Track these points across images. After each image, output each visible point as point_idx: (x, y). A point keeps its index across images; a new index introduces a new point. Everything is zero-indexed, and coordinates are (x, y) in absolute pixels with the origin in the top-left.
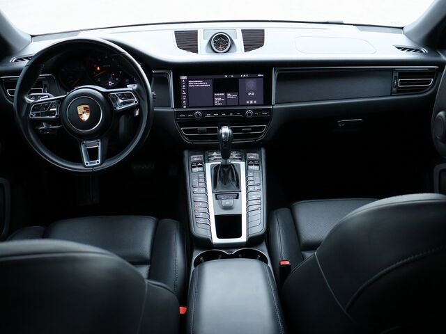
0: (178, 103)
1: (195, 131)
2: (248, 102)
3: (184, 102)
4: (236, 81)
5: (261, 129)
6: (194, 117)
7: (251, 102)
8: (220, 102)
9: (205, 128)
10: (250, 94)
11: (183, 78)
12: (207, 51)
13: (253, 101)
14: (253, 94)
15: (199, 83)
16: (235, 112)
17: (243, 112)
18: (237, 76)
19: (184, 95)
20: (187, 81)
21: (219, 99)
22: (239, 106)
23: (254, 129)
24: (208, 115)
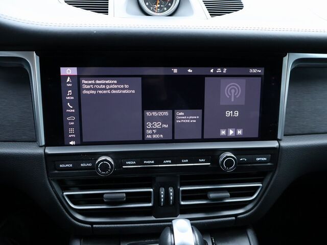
0: (55, 135)
1: (98, 199)
2: (223, 132)
3: (71, 130)
4: (198, 83)
5: (250, 191)
6: (94, 167)
7: (231, 132)
8: (159, 131)
9: (122, 192)
10: (229, 114)
11: (68, 71)
12: (128, 11)
13: (236, 128)
14: (237, 114)
15: (109, 86)
16: (194, 155)
17: (212, 155)
18: (201, 71)
19: (71, 114)
20: (77, 79)
21: (157, 125)
22: (203, 140)
23: (235, 193)
24: (130, 165)
